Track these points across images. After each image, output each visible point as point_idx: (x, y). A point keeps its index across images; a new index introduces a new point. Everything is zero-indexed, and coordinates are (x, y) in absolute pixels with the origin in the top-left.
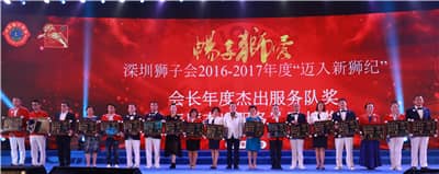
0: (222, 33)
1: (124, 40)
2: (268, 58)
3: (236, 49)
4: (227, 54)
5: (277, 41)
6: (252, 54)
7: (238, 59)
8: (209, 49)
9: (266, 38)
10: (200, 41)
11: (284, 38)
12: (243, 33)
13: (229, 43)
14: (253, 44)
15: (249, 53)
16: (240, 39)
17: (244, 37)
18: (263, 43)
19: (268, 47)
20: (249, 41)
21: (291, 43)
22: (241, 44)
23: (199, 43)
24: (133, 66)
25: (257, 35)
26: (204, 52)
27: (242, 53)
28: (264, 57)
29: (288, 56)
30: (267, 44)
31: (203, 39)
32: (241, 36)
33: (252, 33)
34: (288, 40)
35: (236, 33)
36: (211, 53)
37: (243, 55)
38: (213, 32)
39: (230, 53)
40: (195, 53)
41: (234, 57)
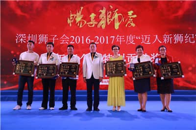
0: (88, 8)
2: (119, 26)
3: (97, 19)
4: (91, 23)
5: (126, 15)
6: (109, 23)
7: (99, 26)
8: (78, 19)
9: (118, 12)
11: (130, 13)
12: (102, 9)
13: (93, 16)
14: (109, 16)
15: (107, 22)
16: (101, 13)
17: (103, 12)
18: (116, 16)
19: (120, 18)
20: (106, 13)
21: (135, 16)
22: (101, 16)
23: (71, 15)
24: (23, 35)
25: (112, 10)
26: (75, 21)
27: (101, 22)
28: (117, 26)
29: (133, 25)
30: (119, 16)
31: (74, 12)
32: (101, 11)
33: (108, 9)
34: (133, 14)
35: (97, 9)
36: (80, 22)
37: (103, 24)
38: (82, 8)
39: (93, 22)
40: (69, 21)
41: (96, 25)
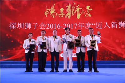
1: (11, 8)
3: (65, 12)
4: (61, 15)
5: (84, 8)
6: (73, 14)
7: (66, 17)
8: (52, 12)
9: (79, 7)
10: (48, 8)
11: (88, 7)
12: (68, 5)
13: (62, 10)
14: (73, 10)
15: (71, 14)
16: (67, 8)
17: (69, 7)
18: (78, 9)
19: (80, 11)
20: (71, 8)
21: (91, 9)
22: (67, 10)
23: (47, 10)
24: (14, 24)
25: (75, 6)
26: (50, 13)
27: (68, 14)
28: (79, 16)
29: (90, 15)
30: (80, 10)
31: (49, 7)
32: (67, 6)
33: (73, 5)
35: (65, 5)
36: (53, 14)
37: (69, 15)
38: (54, 4)
39: (62, 14)
40: (46, 14)
41: (64, 16)
